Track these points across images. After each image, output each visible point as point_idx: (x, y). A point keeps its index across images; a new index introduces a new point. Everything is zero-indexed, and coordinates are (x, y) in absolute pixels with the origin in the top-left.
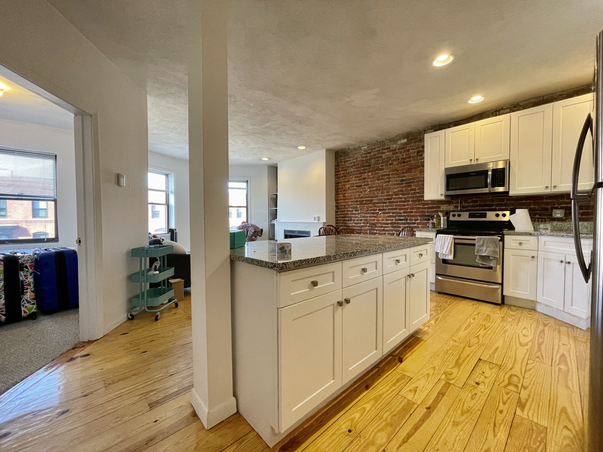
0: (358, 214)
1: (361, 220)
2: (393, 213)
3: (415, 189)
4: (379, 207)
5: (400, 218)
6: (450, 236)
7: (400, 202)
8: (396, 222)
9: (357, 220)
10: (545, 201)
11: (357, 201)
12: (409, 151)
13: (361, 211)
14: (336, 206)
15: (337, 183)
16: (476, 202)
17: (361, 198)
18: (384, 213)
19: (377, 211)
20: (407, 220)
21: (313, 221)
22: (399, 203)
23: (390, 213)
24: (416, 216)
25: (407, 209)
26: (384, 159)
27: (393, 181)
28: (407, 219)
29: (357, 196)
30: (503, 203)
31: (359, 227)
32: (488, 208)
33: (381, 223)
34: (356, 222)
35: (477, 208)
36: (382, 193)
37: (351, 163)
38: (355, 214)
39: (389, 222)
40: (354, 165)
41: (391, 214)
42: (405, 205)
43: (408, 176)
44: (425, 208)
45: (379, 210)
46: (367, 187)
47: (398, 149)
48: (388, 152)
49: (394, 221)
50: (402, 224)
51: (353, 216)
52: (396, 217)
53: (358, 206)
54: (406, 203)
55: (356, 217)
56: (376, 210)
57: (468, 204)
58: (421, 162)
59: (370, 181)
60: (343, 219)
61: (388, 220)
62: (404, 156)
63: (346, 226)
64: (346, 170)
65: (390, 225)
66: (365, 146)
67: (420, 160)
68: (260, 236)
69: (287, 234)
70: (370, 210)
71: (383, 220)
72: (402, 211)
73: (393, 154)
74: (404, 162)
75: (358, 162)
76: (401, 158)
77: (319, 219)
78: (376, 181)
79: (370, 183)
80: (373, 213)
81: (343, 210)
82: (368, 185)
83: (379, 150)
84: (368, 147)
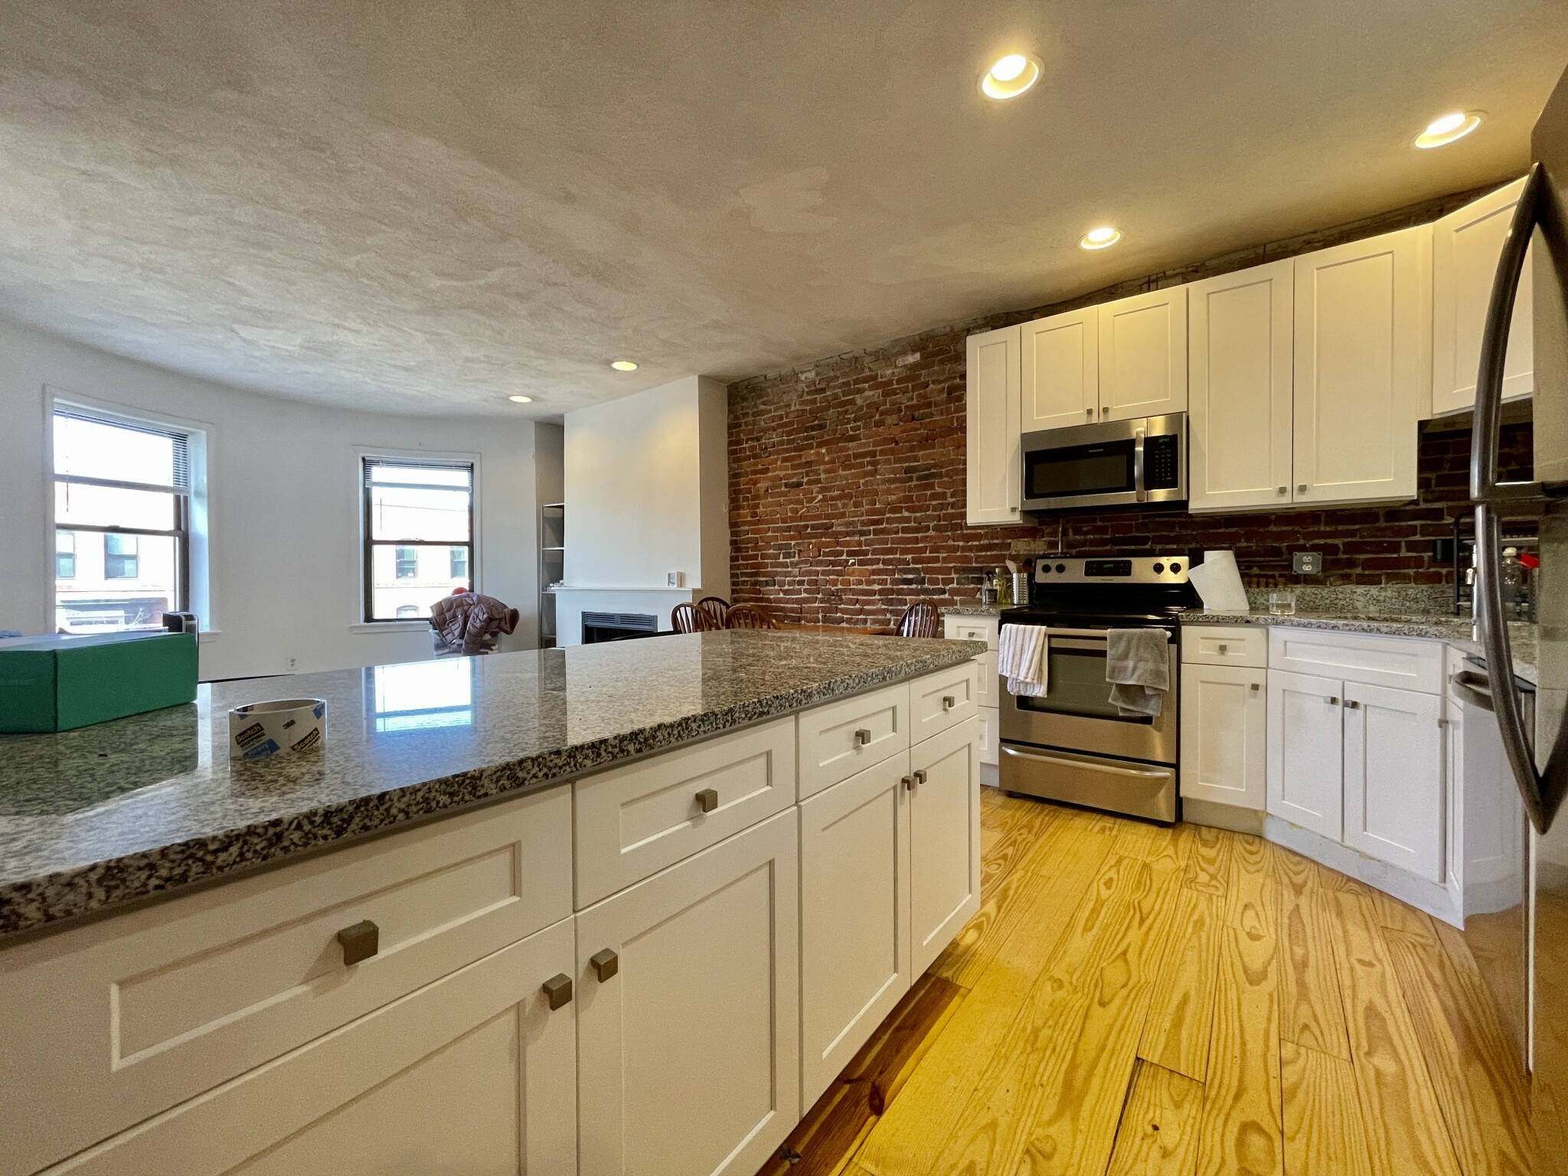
0: (794, 565)
1: (801, 583)
2: (885, 562)
3: (943, 496)
4: (847, 544)
5: (905, 576)
6: (1037, 628)
7: (905, 530)
8: (895, 587)
9: (790, 584)
10: (1273, 528)
11: (789, 529)
12: (927, 387)
13: (799, 557)
14: (733, 543)
15: (734, 476)
16: (1103, 530)
17: (801, 518)
18: (861, 563)
19: (844, 557)
20: (922, 581)
21: (665, 586)
22: (900, 535)
23: (877, 561)
24: (948, 571)
25: (924, 550)
26: (861, 408)
27: (886, 470)
28: (924, 578)
29: (789, 514)
30: (1172, 534)
31: (797, 601)
32: (1133, 547)
33: (854, 592)
34: (786, 587)
35: (1105, 548)
36: (856, 505)
37: (773, 419)
38: (785, 565)
39: (876, 587)
40: (779, 426)
41: (881, 566)
42: (916, 540)
43: (923, 457)
44: (970, 549)
45: (850, 554)
46: (815, 488)
47: (899, 381)
48: (871, 388)
49: (889, 586)
50: (911, 592)
51: (779, 570)
52: (893, 572)
53: (793, 543)
54: (920, 535)
55: (786, 574)
56: (841, 553)
57: (1082, 537)
58: (958, 418)
59: (827, 471)
60: (753, 579)
61: (874, 582)
62: (915, 402)
63: (761, 600)
64: (758, 439)
65: (877, 597)
66: (809, 371)
67: (956, 412)
68: (507, 632)
69: (591, 624)
70: (826, 554)
71: (860, 582)
72: (909, 557)
73: (885, 395)
74: (913, 419)
75: (792, 415)
76: (906, 407)
77: (682, 578)
78: (840, 472)
79: (823, 476)
80: (831, 563)
81: (750, 553)
82: (819, 481)
83: (847, 384)
84: (817, 375)
